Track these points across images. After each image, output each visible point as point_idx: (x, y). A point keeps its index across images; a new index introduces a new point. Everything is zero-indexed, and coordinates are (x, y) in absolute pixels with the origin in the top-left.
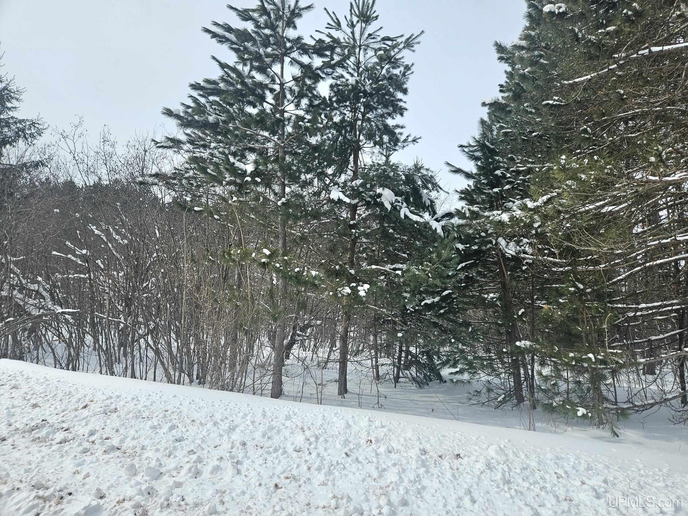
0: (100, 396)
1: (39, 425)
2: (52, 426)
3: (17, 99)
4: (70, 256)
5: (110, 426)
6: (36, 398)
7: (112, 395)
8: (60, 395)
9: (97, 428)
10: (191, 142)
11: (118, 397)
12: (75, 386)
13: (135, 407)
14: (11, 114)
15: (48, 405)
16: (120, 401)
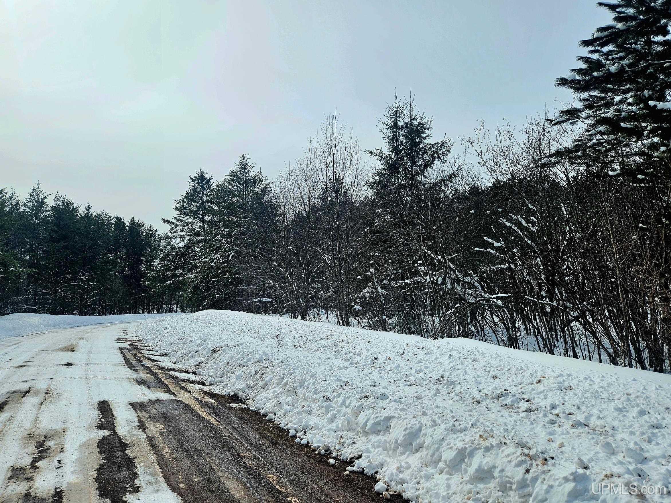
0: (549, 373)
1: (504, 394)
2: (515, 396)
3: (429, 129)
4: (489, 250)
5: (569, 402)
6: (494, 371)
7: (562, 373)
8: (514, 370)
9: (557, 403)
10: (589, 107)
11: (569, 375)
12: (524, 363)
13: (590, 387)
14: (426, 142)
15: (506, 378)
16: (572, 379)
